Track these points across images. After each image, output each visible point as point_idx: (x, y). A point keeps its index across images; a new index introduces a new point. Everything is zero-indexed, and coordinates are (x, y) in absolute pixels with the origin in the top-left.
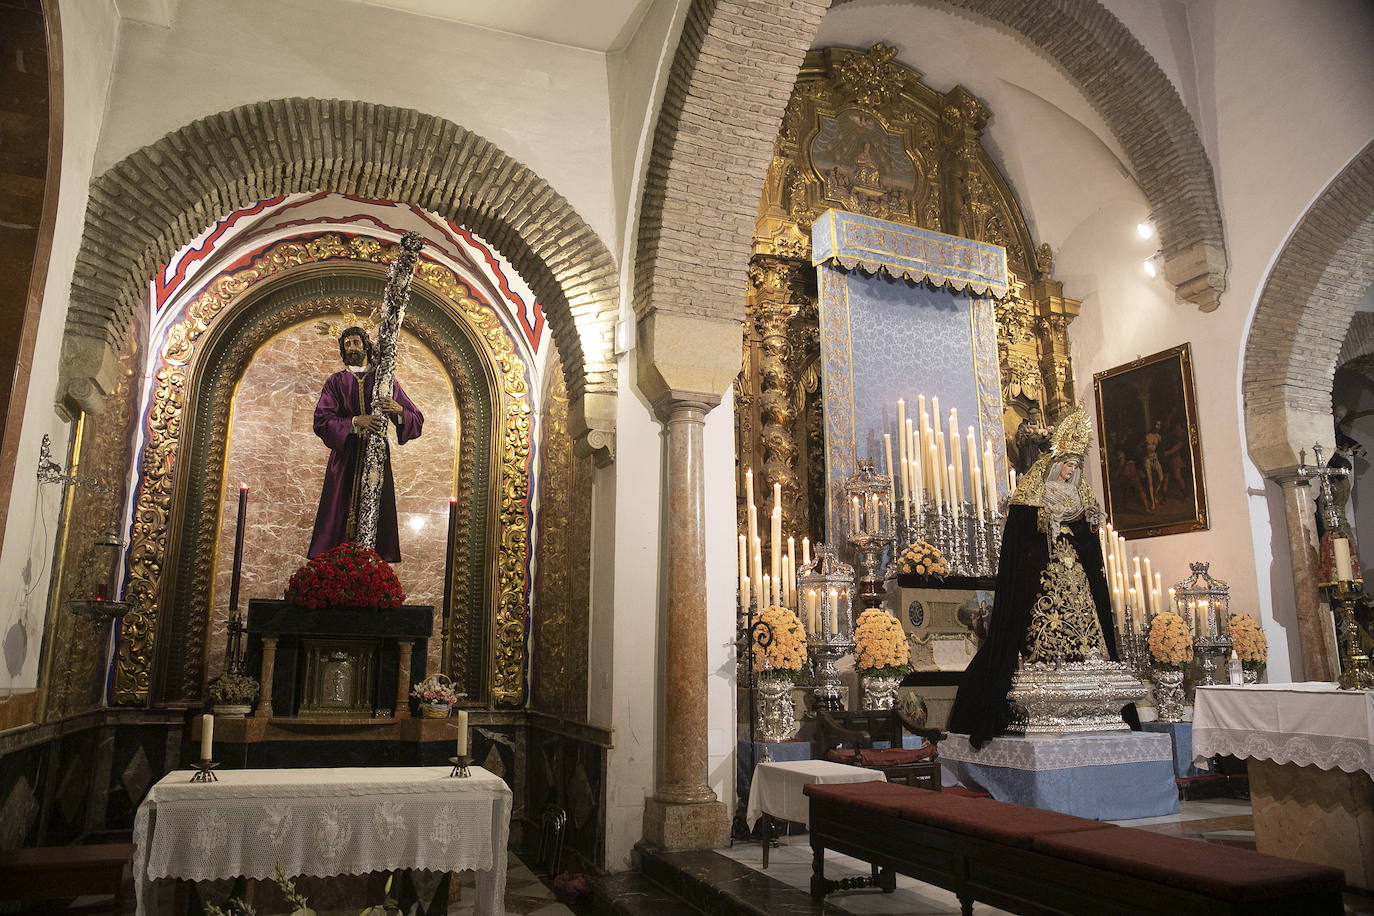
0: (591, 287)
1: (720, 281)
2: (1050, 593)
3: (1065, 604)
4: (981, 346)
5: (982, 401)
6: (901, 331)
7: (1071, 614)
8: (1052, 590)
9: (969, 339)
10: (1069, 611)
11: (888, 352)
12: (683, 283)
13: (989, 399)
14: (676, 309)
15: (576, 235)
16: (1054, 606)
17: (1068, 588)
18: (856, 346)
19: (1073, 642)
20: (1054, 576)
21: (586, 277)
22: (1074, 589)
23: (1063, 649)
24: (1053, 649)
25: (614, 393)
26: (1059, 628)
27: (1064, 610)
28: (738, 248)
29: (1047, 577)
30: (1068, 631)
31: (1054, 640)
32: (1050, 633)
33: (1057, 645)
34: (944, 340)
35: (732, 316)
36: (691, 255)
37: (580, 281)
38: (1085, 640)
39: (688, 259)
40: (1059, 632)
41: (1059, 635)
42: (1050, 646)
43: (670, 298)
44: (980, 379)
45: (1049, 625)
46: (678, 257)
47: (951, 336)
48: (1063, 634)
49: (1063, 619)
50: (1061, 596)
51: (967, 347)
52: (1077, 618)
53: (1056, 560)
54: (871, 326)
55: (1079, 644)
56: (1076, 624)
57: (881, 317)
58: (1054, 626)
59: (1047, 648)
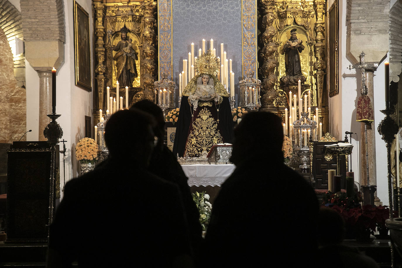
0: (14, 29)
1: (48, 26)
2: (194, 130)
3: (199, 135)
4: (246, 9)
5: (244, 36)
6: (200, 9)
7: (200, 138)
8: (196, 129)
9: (240, 6)
10: (200, 137)
11: (192, 19)
12: (34, 29)
13: (248, 35)
14: (32, 39)
15: (8, 10)
16: (195, 135)
17: (202, 128)
18: (175, 20)
19: (199, 149)
20: (197, 123)
21: (12, 26)
22: (205, 128)
23: (194, 152)
24: (191, 152)
25: (24, 67)
26: (194, 144)
27: (198, 137)
28: (52, 13)
29: (195, 124)
30: (198, 145)
31: (191, 149)
32: (191, 146)
33: (192, 151)
34: (224, 9)
35: (54, 38)
36: (35, 19)
37: (10, 27)
38: (205, 148)
39: (33, 20)
40: (194, 145)
41: (194, 147)
42: (190, 151)
43: (29, 35)
44: (244, 25)
45: (191, 143)
46: (30, 20)
47: (229, 6)
48: (196, 146)
49: (197, 140)
50: (198, 132)
51: (238, 10)
52: (203, 140)
53: (200, 117)
54: (184, 9)
55: (201, 151)
56: (202, 142)
57: (189, 3)
58: (193, 143)
59: (189, 152)
